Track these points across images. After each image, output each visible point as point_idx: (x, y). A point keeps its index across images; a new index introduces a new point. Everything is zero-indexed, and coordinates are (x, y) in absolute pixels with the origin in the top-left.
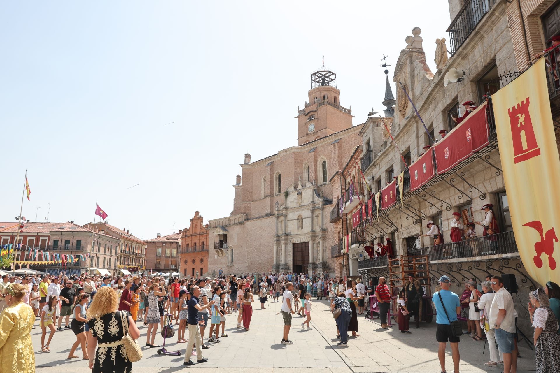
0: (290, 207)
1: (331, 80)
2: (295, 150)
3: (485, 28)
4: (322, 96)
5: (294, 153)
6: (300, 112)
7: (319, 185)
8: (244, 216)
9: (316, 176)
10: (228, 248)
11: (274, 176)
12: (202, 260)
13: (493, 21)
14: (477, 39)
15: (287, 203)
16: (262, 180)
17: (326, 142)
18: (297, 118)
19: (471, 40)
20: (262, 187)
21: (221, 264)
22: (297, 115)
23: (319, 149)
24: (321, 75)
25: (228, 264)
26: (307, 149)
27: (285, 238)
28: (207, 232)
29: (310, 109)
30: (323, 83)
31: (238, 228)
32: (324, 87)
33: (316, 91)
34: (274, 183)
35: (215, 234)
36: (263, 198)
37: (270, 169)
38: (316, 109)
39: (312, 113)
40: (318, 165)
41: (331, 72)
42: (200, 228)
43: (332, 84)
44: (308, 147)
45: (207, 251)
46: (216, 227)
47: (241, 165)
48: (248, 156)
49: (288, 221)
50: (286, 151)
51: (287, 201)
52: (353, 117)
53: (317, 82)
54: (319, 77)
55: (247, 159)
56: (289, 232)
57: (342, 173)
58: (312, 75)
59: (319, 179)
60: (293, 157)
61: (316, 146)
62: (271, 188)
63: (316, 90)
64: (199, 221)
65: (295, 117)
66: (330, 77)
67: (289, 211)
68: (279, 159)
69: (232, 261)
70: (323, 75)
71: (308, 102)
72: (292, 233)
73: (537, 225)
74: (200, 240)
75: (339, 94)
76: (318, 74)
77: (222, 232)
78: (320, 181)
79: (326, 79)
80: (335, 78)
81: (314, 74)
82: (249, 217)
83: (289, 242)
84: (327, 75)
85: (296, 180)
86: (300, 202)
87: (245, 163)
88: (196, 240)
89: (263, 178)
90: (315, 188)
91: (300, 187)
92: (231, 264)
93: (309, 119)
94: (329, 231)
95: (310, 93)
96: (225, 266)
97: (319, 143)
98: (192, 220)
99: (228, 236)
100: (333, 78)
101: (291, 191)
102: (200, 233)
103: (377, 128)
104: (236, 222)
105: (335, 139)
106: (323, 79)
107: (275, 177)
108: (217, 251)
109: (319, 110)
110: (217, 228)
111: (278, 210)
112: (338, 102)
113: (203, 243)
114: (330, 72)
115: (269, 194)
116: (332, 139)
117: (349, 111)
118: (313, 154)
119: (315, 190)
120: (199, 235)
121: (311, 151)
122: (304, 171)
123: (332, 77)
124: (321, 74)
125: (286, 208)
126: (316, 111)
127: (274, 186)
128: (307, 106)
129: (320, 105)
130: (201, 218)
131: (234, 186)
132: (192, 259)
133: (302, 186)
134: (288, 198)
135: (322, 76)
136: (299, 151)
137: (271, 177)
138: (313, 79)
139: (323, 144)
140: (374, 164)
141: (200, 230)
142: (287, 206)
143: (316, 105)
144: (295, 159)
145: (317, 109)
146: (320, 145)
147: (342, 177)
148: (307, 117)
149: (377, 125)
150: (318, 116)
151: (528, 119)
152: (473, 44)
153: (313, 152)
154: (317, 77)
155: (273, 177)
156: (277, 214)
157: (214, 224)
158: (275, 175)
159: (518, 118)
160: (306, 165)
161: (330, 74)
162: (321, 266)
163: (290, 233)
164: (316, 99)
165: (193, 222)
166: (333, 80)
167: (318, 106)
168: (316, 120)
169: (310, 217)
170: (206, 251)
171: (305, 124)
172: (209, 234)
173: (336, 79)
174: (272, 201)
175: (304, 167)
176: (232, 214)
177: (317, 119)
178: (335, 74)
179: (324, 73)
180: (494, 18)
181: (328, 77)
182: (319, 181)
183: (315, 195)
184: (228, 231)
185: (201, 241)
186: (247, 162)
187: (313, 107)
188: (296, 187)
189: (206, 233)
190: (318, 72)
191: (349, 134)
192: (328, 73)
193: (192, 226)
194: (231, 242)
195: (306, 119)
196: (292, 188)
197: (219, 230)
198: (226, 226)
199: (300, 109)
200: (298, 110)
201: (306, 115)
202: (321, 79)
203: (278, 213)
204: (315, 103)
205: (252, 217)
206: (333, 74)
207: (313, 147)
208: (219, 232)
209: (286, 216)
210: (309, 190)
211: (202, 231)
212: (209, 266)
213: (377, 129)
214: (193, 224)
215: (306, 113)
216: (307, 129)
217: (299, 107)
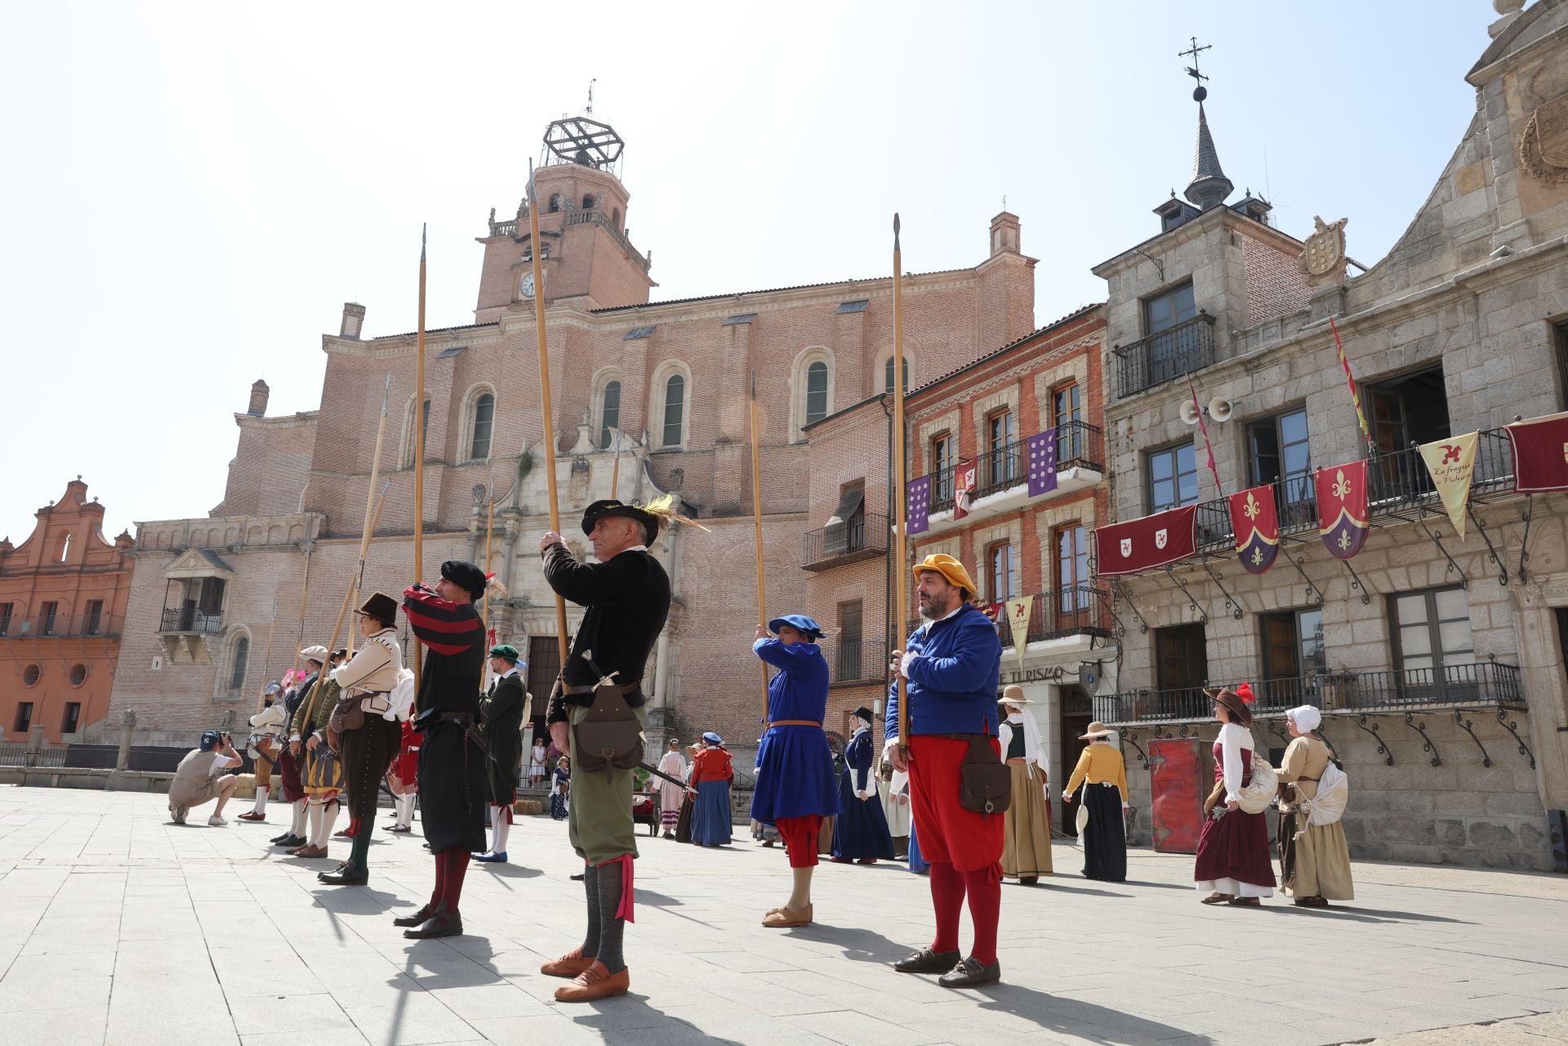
0: (534, 511)
1: (604, 158)
4: (582, 195)
6: (495, 227)
8: (317, 522)
10: (223, 632)
11: (465, 399)
12: (79, 674)
15: (524, 494)
16: (407, 406)
17: (695, 317)
18: (484, 245)
20: (404, 427)
21: (183, 690)
22: (486, 233)
23: (666, 334)
24: (578, 134)
25: (215, 695)
26: (614, 327)
27: (508, 615)
28: (126, 566)
29: (537, 223)
30: (582, 158)
31: (281, 566)
32: (585, 169)
33: (560, 175)
34: (461, 421)
35: (172, 575)
36: (404, 469)
37: (456, 369)
38: (557, 230)
40: (654, 387)
41: (615, 135)
42: (87, 549)
44: (619, 321)
45: (115, 638)
46: (178, 552)
47: (327, 341)
48: (354, 312)
49: (519, 556)
51: (525, 487)
52: (653, 284)
53: (556, 152)
54: (572, 139)
55: (352, 320)
56: (521, 594)
58: (553, 124)
59: (652, 430)
60: (562, 341)
61: (654, 322)
62: (448, 437)
63: (563, 171)
64: (86, 521)
65: (477, 239)
66: (605, 148)
67: (529, 523)
68: (492, 340)
69: (237, 681)
70: (586, 136)
72: (534, 601)
74: (78, 591)
75: (627, 207)
76: (572, 128)
77: (208, 571)
78: (658, 441)
79: (590, 150)
80: (618, 155)
81: (561, 123)
82: (334, 528)
83: (516, 630)
84: (596, 140)
85: (568, 422)
86: (579, 496)
87: (343, 335)
88: (50, 590)
89: (413, 396)
90: (646, 457)
91: (583, 446)
92: (231, 695)
93: (526, 254)
94: (692, 604)
95: (537, 179)
96: (199, 700)
97: (666, 316)
98: (45, 514)
99: (228, 588)
100: (612, 156)
102: (83, 565)
104: (273, 539)
105: (732, 313)
106: (582, 150)
107: (467, 400)
108: (172, 641)
109: (567, 234)
110: (186, 555)
111: (480, 514)
112: (621, 225)
113: (96, 606)
114: (610, 131)
115: (440, 455)
116: (724, 308)
117: (646, 265)
118: (642, 344)
119: (646, 462)
120: (81, 572)
121: (633, 335)
122: (592, 397)
123: (611, 150)
124: (580, 129)
125: (521, 513)
126: (556, 235)
127: (461, 432)
128: (524, 212)
129: (572, 220)
130: (97, 510)
131: (239, 419)
132: (28, 663)
133: (594, 443)
134: (529, 478)
135: (580, 138)
136: (587, 326)
137: (455, 399)
138: (551, 137)
139: (683, 319)
141: (86, 555)
142: (521, 506)
143: (558, 216)
144: (568, 350)
145: (563, 230)
146: (671, 320)
148: (522, 248)
150: (560, 251)
153: (644, 341)
154: (564, 136)
155: (460, 399)
156: (479, 529)
157: (163, 537)
158: (468, 392)
160: (602, 380)
161: (610, 138)
162: (661, 722)
163: (527, 598)
164: (561, 198)
165: (49, 520)
166: (610, 160)
167: (565, 221)
168: (555, 263)
170: (108, 636)
171: (513, 266)
172: (131, 571)
173: (622, 158)
174: (447, 483)
175: (593, 385)
176: (215, 513)
177: (559, 260)
178: (623, 145)
179: (591, 130)
181: (596, 146)
182: (651, 439)
183: (646, 479)
184: (231, 570)
185: (86, 596)
186: (351, 331)
187: (548, 223)
188: (566, 446)
189: (120, 569)
190: (576, 121)
191: (789, 305)
192: (604, 134)
193: (45, 537)
194: (236, 614)
195: (514, 252)
197: (192, 562)
198: (230, 549)
199: (499, 219)
200: (492, 219)
201: (519, 241)
202: (572, 145)
203: (481, 525)
205: (344, 529)
206: (618, 140)
207: (641, 324)
208: (194, 568)
209: (514, 539)
211: (93, 559)
212: (116, 698)
214: (48, 527)
215: (521, 234)
216: (517, 287)
217: (493, 212)
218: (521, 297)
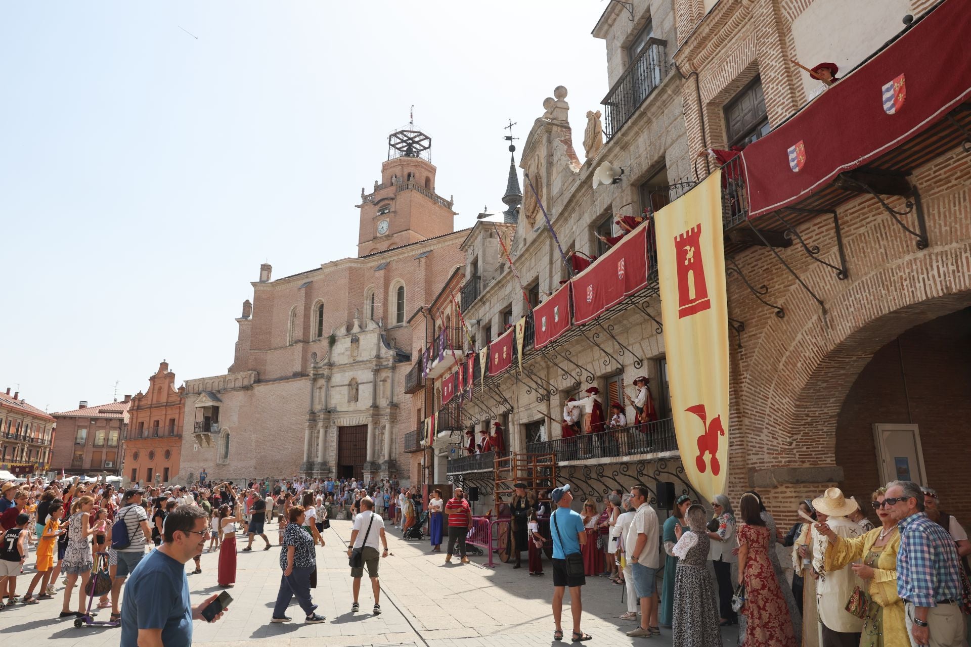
0: (337, 364)
1: (422, 148)
2: (352, 265)
3: (654, 109)
4: (406, 173)
5: (350, 269)
6: (365, 197)
7: (390, 327)
8: (253, 375)
9: (386, 311)
10: (219, 431)
11: (312, 308)
12: (168, 454)
13: (664, 102)
14: (642, 123)
15: (333, 355)
16: (290, 313)
17: (406, 255)
18: (360, 209)
19: (634, 123)
20: (289, 324)
21: (206, 460)
22: (360, 202)
23: (394, 265)
24: (405, 138)
25: (218, 461)
26: (372, 264)
27: (326, 416)
28: (182, 402)
29: (383, 194)
30: (409, 152)
31: (240, 396)
32: (409, 158)
33: (395, 164)
34: (312, 319)
35: (197, 405)
36: (290, 345)
37: (306, 293)
38: (392, 196)
39: (386, 202)
40: (390, 293)
41: (424, 135)
42: (168, 394)
43: (424, 155)
44: (374, 261)
45: (180, 437)
46: (199, 394)
47: (254, 284)
48: (266, 268)
49: (332, 387)
50: (336, 265)
51: (333, 352)
52: (455, 214)
53: (398, 149)
54: (403, 141)
55: (265, 273)
56: (333, 406)
57: (430, 310)
58: (391, 136)
59: (390, 316)
60: (347, 275)
61: (389, 260)
62: (304, 328)
63: (396, 162)
64: (167, 381)
65: (356, 206)
66: (422, 143)
67: (335, 370)
69: (226, 456)
70: (410, 139)
71: (380, 183)
72: (339, 409)
73: (699, 410)
74: (166, 415)
75: (435, 174)
76: (400, 136)
77: (210, 403)
78: (393, 321)
79: (414, 145)
80: (430, 145)
81: (395, 135)
82: (262, 377)
83: (331, 424)
84: (417, 139)
85: (351, 316)
86: (355, 354)
87: (261, 281)
88: (158, 415)
89: (292, 308)
90: (383, 333)
91: (356, 329)
92: (224, 462)
93: (379, 211)
94: (402, 407)
95: (386, 167)
96: (212, 464)
97: (394, 256)
98: (153, 379)
99: (220, 410)
100: (427, 146)
101: (341, 335)
102: (167, 402)
103: (491, 239)
104: (237, 386)
105: (422, 251)
106: (410, 145)
107: (314, 308)
108: (199, 437)
109: (398, 197)
110: (202, 395)
111: (314, 367)
112: (431, 186)
113: (173, 421)
114: (421, 134)
115: (301, 338)
116: (418, 249)
117: (449, 205)
118: (382, 273)
119: (382, 335)
120: (166, 406)
121: (379, 268)
122: (365, 301)
123: (425, 143)
124: (405, 136)
125: (331, 365)
126: (392, 199)
127: (311, 324)
128: (377, 188)
129: (401, 188)
130: (172, 376)
131: (238, 320)
132: (149, 450)
133: (360, 327)
134: (334, 347)
135: (407, 140)
136: (359, 266)
137: (307, 309)
138: (392, 143)
139: (401, 257)
140: (481, 300)
141: (168, 398)
142: (332, 362)
143: (393, 188)
144: (350, 279)
145: (396, 196)
146: (395, 258)
147: (429, 317)
148: (378, 208)
149: (491, 236)
150: (395, 207)
151: (697, 254)
152: (636, 129)
153: (383, 271)
154: (398, 141)
155: (310, 308)
156: (314, 375)
157: (196, 387)
158: (313, 305)
159: (686, 252)
160: (370, 292)
161: (422, 137)
162: (387, 467)
163: (336, 408)
164: (394, 178)
165: (154, 382)
166: (425, 148)
167: (396, 190)
168: (393, 214)
169: (371, 382)
170: (177, 436)
171: (373, 219)
172: (184, 405)
173: (432, 147)
174: (305, 351)
175: (365, 295)
176: (230, 370)
177: (395, 212)
178: (430, 140)
179: (412, 135)
180: (665, 97)
181: (417, 143)
182: (389, 321)
183: (382, 344)
184: (221, 401)
185: (169, 417)
186: (264, 279)
187: (389, 192)
188: (349, 328)
189: (180, 403)
190: (402, 132)
191: (446, 244)
192: (418, 136)
193: (153, 390)
194: (226, 423)
195: (374, 211)
196: (343, 330)
197: (204, 399)
198: (219, 391)
199: (366, 193)
200: (363, 194)
201: (376, 204)
202: (405, 144)
203: (315, 372)
204: (392, 184)
205: (267, 377)
206: (427, 138)
207: (383, 261)
208: (205, 402)
209: (329, 379)
210: (372, 335)
211: (171, 399)
212: (182, 465)
213: (490, 242)
214: (154, 385)
215: (377, 200)
216: (376, 229)
217: (363, 189)
218: (379, 235)
